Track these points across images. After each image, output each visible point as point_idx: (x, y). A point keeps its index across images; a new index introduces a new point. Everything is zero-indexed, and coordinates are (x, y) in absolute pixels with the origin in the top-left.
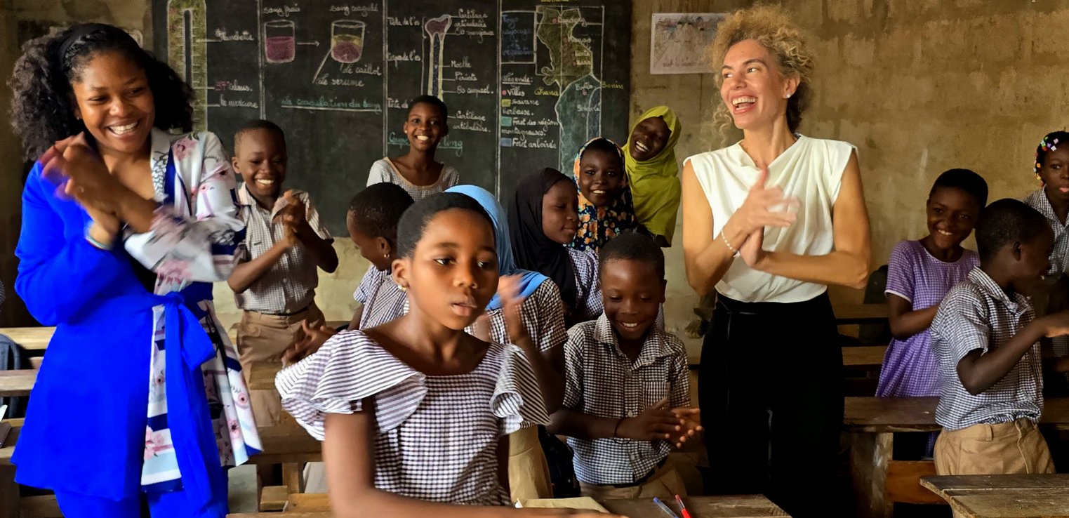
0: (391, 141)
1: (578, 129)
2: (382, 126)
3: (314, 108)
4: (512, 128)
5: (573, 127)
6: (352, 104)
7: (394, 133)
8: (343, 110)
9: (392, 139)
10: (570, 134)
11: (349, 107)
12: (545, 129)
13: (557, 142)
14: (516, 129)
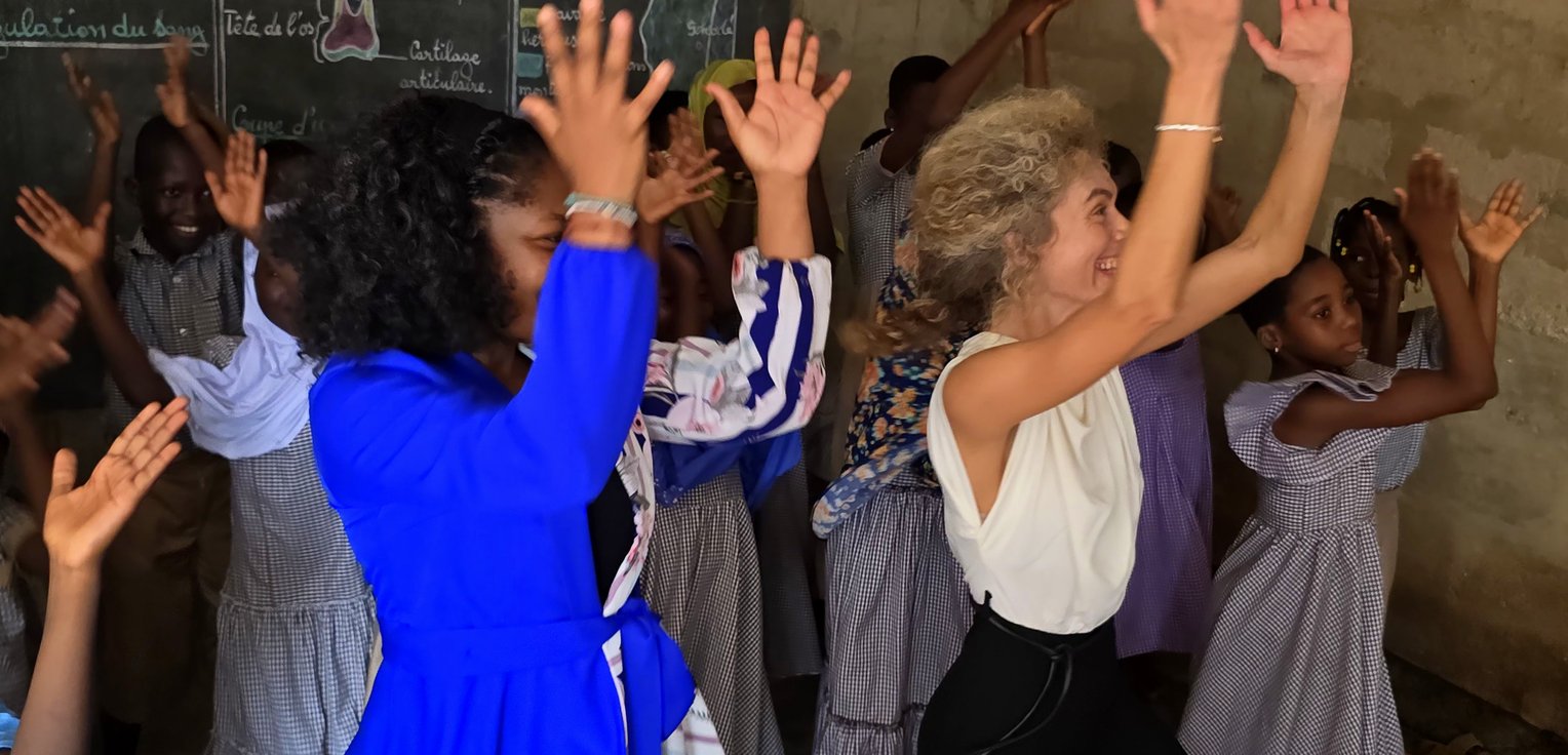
2: (214, 88)
3: (5, 43)
4: (542, 81)
6: (123, 28)
7: (244, 109)
8: (94, 45)
9: (237, 124)
11: (111, 38)
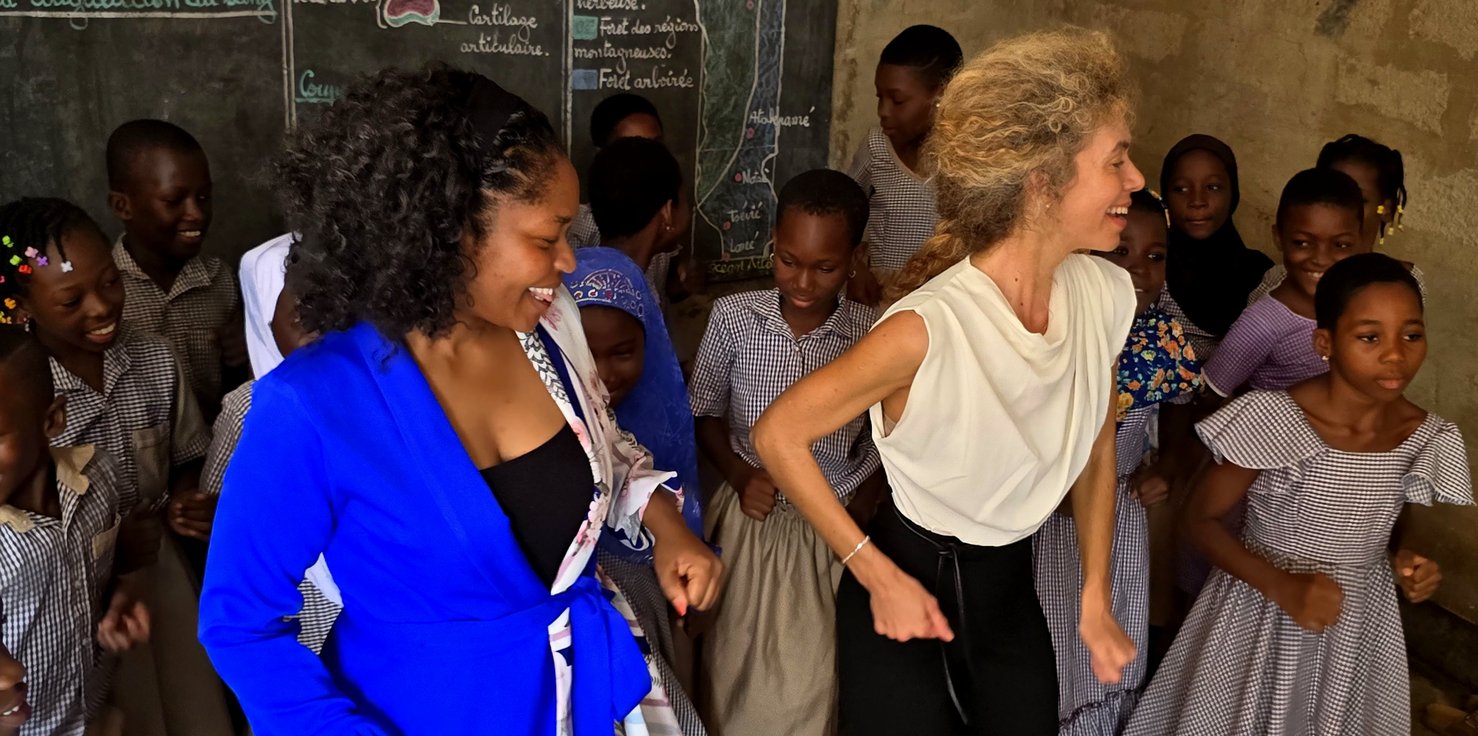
0: (304, 94)
1: (739, 38)
2: (281, 54)
3: (84, 15)
4: (597, 43)
5: (729, 35)
7: (312, 75)
9: (305, 89)
10: (722, 52)
11: (185, 8)
12: (671, 43)
13: (694, 73)
14: (607, 45)
